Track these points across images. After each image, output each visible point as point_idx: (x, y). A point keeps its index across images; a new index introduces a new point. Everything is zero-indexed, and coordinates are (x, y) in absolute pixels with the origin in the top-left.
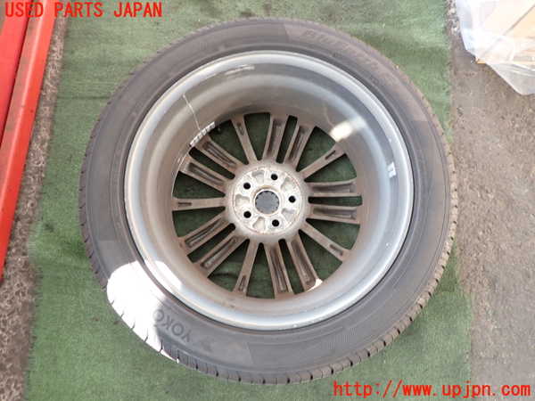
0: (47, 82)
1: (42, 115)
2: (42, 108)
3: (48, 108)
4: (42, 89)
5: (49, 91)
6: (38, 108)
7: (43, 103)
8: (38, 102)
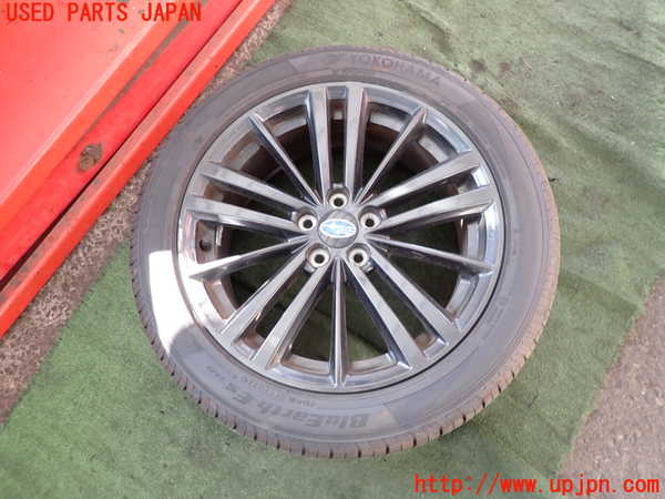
0: (245, 45)
1: (224, 75)
2: (227, 68)
3: (232, 70)
4: (237, 50)
5: (242, 54)
6: (223, 66)
7: (231, 64)
8: (228, 60)
